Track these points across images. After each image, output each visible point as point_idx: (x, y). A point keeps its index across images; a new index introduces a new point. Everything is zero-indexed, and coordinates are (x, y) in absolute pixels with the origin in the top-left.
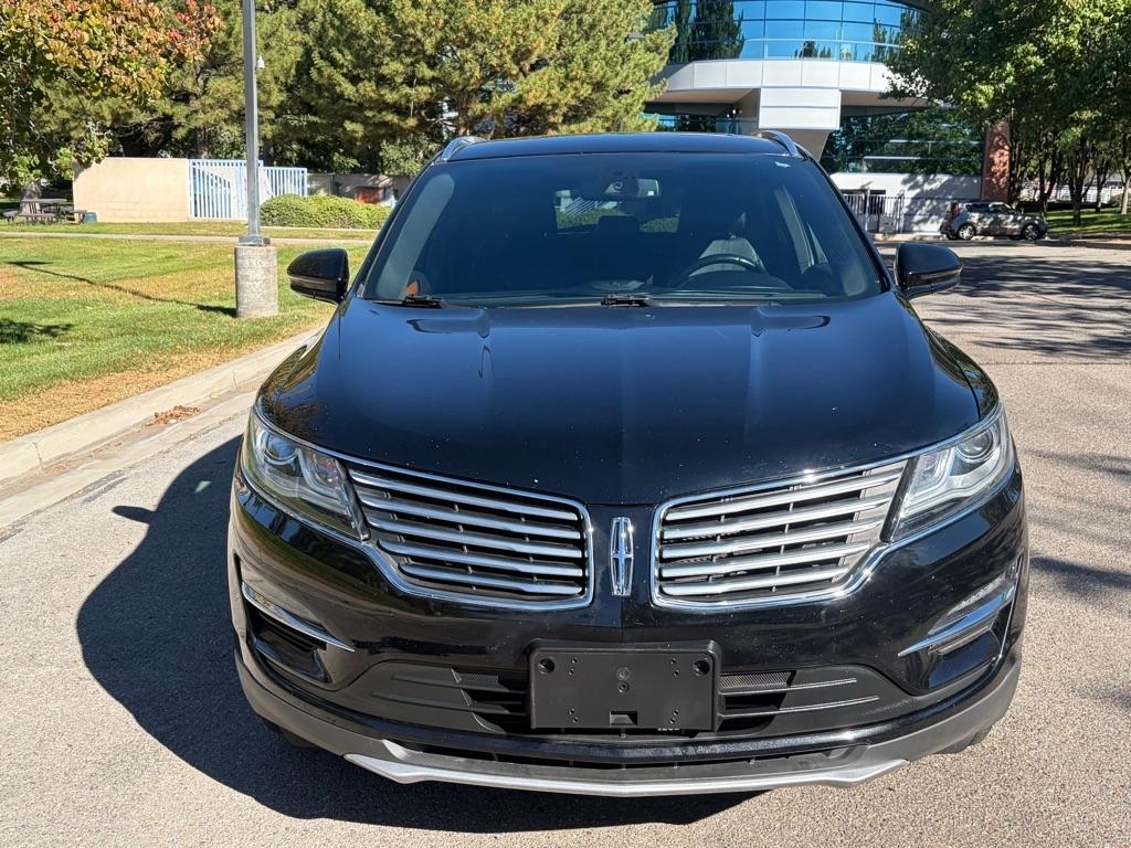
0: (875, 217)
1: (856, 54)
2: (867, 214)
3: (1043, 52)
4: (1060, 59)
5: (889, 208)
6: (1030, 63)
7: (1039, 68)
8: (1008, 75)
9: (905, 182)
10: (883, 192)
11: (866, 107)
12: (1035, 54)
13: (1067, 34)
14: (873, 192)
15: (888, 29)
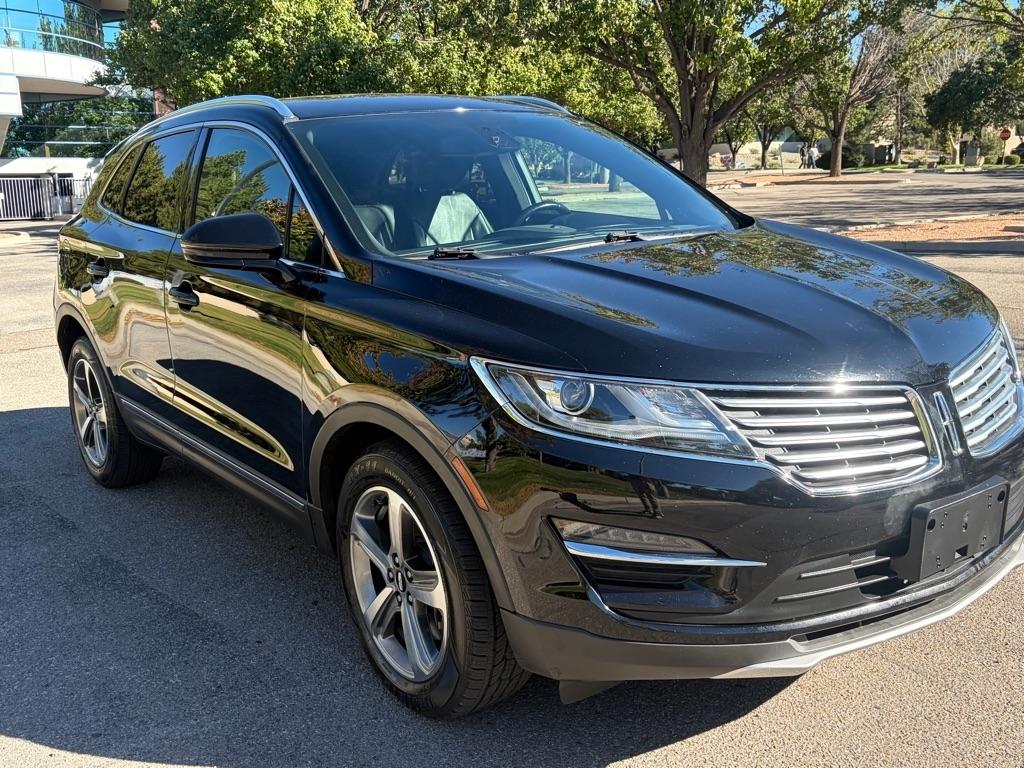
0: (67, 199)
1: (23, 43)
2: (58, 197)
3: (257, 47)
4: (272, 54)
5: (78, 189)
6: (248, 57)
7: (256, 61)
8: (232, 66)
9: (90, 166)
10: (70, 175)
11: (39, 94)
12: (251, 49)
13: (274, 33)
14: (60, 175)
15: (51, 19)
